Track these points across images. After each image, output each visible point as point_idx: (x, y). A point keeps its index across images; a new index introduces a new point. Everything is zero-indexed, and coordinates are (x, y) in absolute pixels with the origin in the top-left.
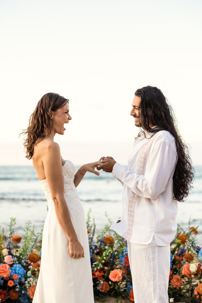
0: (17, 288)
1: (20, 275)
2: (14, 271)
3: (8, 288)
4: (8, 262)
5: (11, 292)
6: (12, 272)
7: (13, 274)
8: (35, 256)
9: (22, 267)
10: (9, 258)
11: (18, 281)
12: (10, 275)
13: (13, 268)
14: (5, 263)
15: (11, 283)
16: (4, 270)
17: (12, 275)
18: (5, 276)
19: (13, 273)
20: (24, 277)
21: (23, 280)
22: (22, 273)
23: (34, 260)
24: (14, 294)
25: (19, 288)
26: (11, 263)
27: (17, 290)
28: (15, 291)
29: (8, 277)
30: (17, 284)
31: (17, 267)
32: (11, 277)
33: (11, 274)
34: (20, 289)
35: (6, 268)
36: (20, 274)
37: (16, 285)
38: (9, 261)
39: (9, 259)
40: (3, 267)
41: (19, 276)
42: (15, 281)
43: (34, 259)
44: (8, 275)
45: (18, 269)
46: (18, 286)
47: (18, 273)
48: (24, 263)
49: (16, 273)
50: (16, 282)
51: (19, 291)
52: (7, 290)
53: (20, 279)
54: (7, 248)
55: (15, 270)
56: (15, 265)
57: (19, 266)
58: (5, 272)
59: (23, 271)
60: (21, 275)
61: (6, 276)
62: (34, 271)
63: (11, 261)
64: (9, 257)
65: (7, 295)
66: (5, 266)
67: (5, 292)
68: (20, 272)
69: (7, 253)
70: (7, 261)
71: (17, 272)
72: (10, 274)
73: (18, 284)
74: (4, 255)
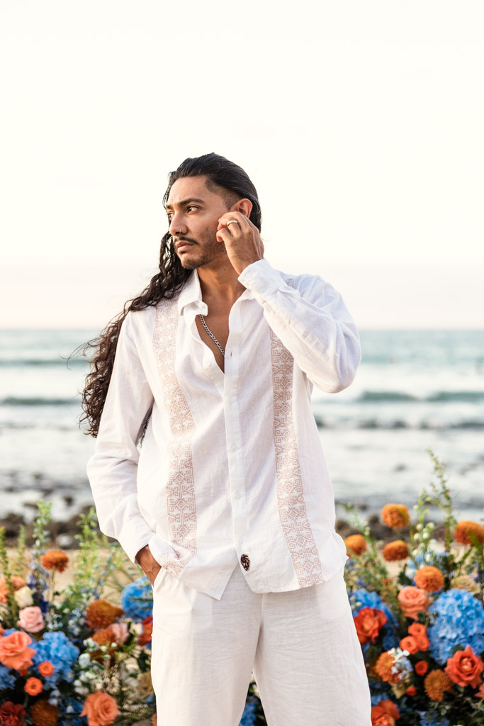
0: (54, 697)
1: (61, 663)
2: (43, 652)
3: (27, 699)
4: (30, 625)
5: (38, 708)
6: (39, 653)
7: (41, 659)
8: (105, 608)
9: (67, 639)
10: (31, 615)
11: (54, 679)
12: (31, 663)
13: (43, 643)
14: (19, 629)
15: (33, 687)
16: (16, 648)
17: (40, 663)
18: (18, 665)
19: (43, 657)
20: (72, 667)
21: (69, 675)
22: (66, 657)
23: (103, 620)
24: (46, 714)
25: (59, 697)
26: (37, 629)
27: (54, 702)
28: (48, 705)
29: (25, 668)
30: (53, 686)
31: (55, 639)
32: (35, 669)
33: (37, 661)
34: (60, 700)
35: (21, 643)
36: (62, 661)
37: (52, 690)
38: (31, 623)
39: (30, 618)
40: (12, 641)
41: (60, 666)
42: (47, 678)
43: (102, 617)
44: (26, 662)
45: (54, 646)
46: (56, 693)
47: (56, 657)
48: (74, 626)
49: (49, 657)
50: (51, 682)
51: (59, 705)
52: (25, 705)
53: (61, 673)
54: (30, 586)
55: (47, 648)
56: (46, 635)
57: (59, 638)
58: (19, 655)
59: (71, 651)
60: (65, 663)
61: (23, 667)
62: (100, 652)
63: (36, 622)
64: (32, 613)
65: (26, 718)
66: (20, 637)
67: (19, 707)
68: (59, 655)
69: (30, 601)
70: (27, 623)
71: (52, 653)
72: (33, 660)
73: (57, 686)
74: (21, 604)
